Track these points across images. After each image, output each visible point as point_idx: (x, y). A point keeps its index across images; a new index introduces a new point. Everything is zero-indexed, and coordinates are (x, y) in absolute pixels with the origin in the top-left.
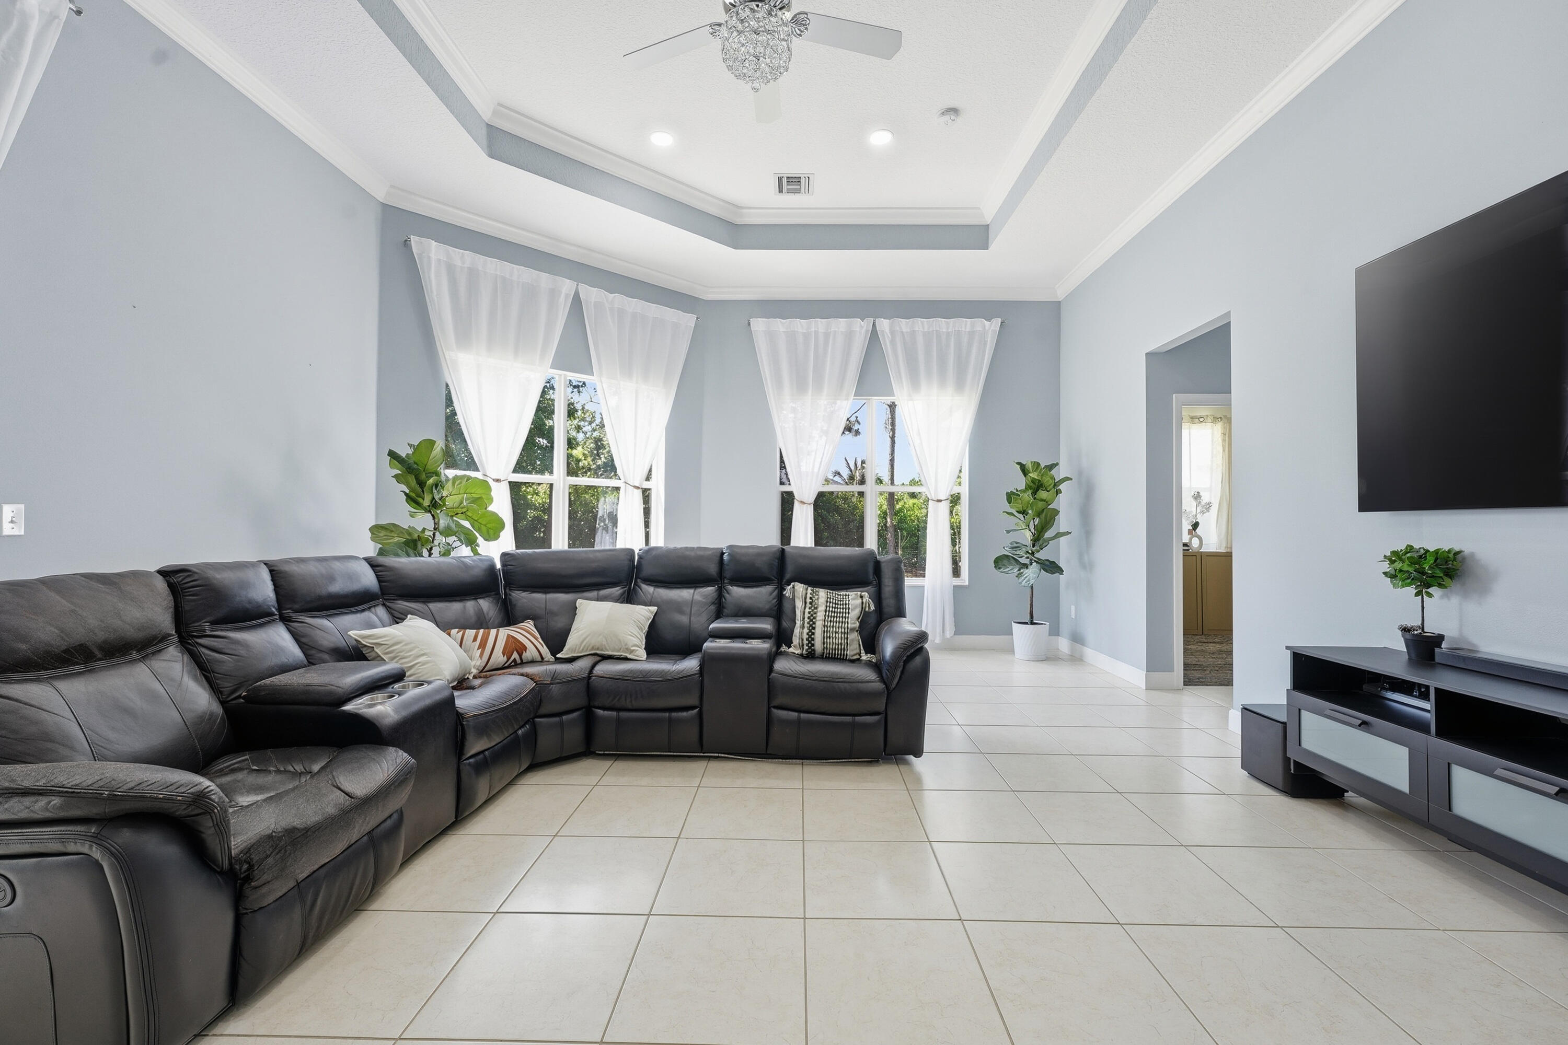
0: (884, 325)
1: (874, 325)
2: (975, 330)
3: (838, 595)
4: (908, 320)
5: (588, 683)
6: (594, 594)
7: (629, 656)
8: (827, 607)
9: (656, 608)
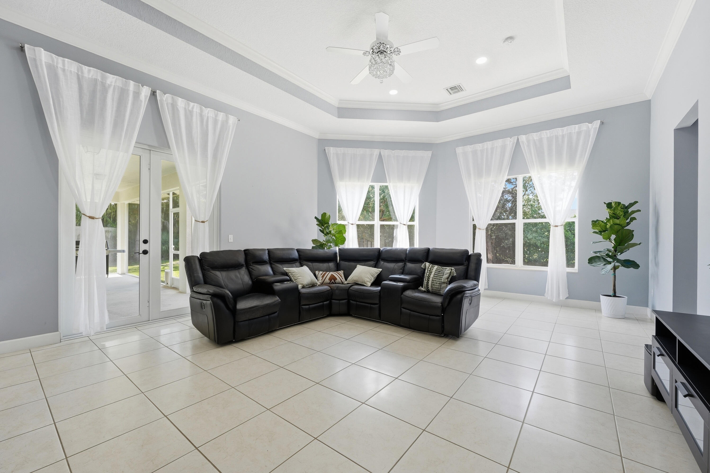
0: (523, 138)
1: (518, 139)
2: (581, 130)
3: (442, 268)
4: (537, 133)
5: (348, 291)
6: (363, 263)
7: (365, 285)
8: (435, 273)
9: (382, 269)
